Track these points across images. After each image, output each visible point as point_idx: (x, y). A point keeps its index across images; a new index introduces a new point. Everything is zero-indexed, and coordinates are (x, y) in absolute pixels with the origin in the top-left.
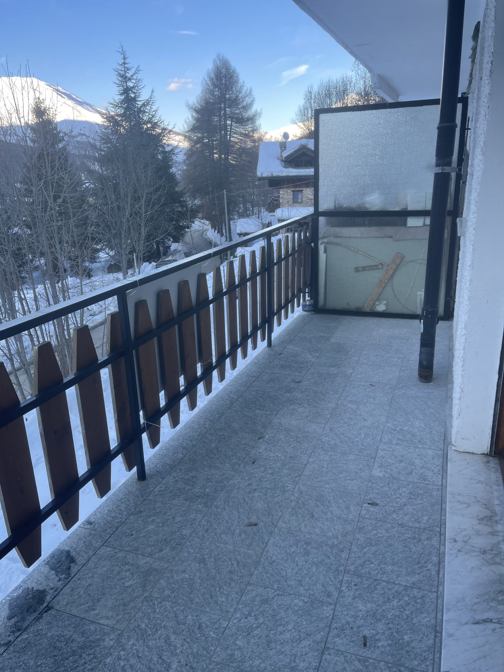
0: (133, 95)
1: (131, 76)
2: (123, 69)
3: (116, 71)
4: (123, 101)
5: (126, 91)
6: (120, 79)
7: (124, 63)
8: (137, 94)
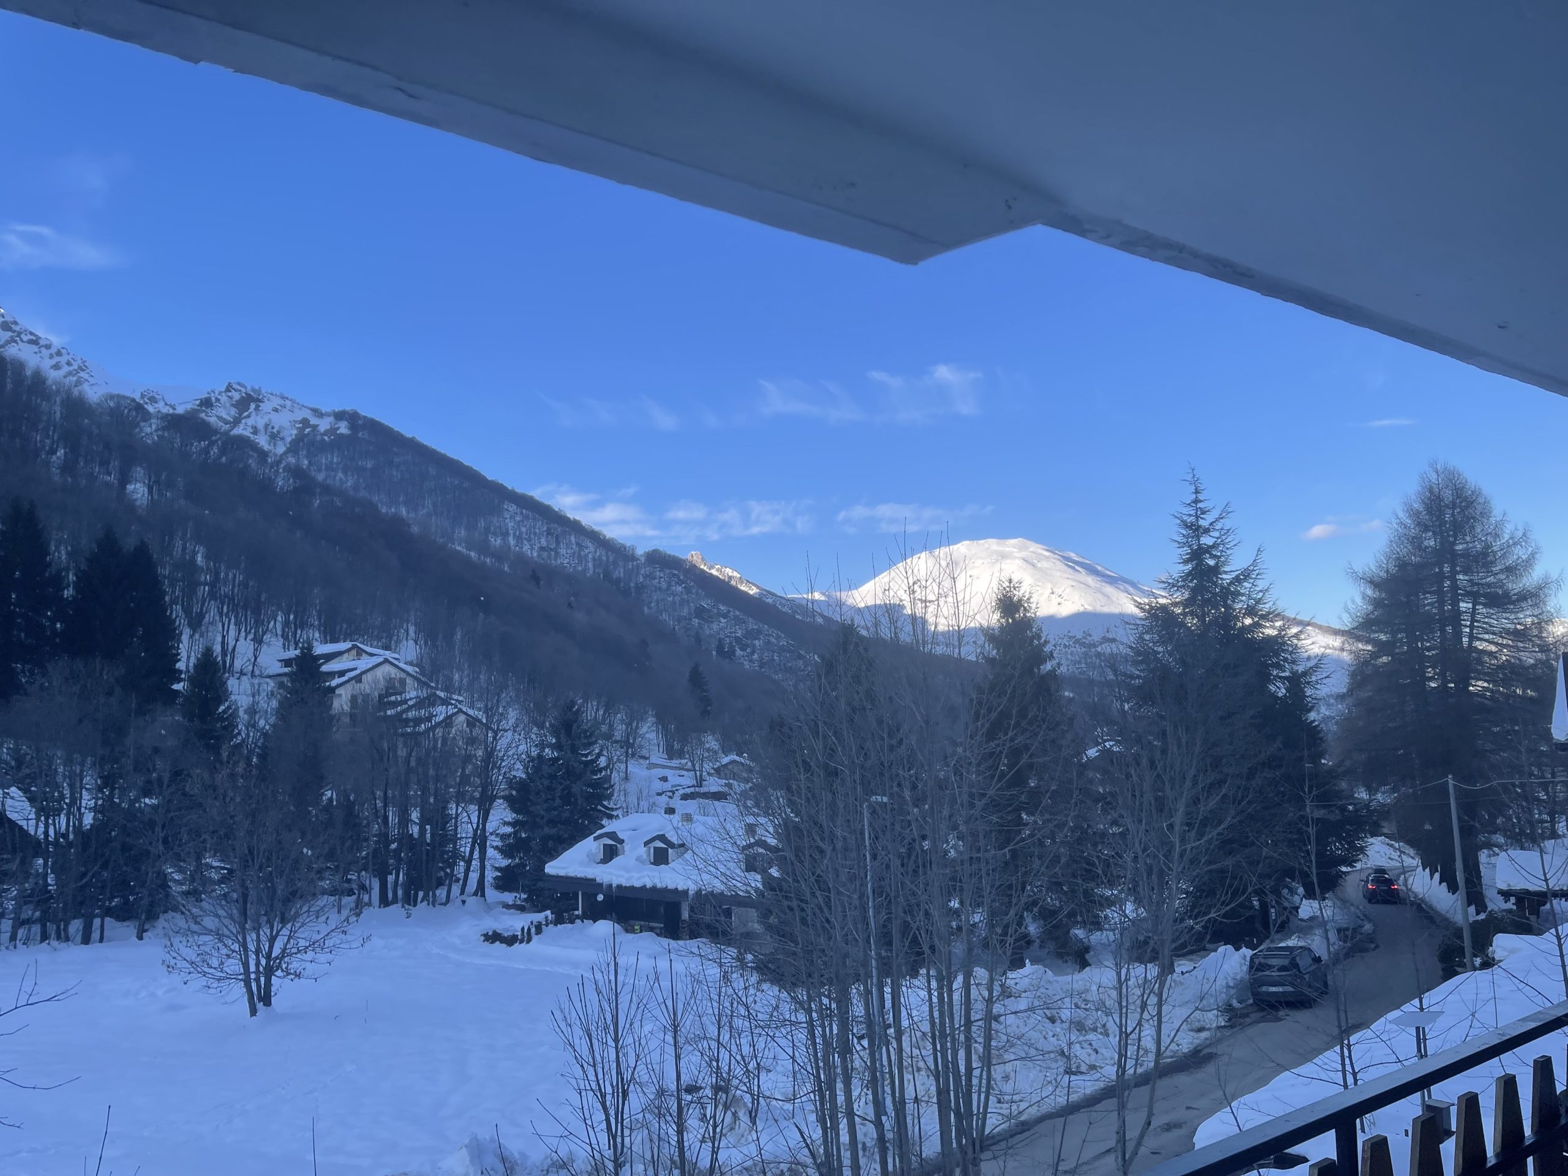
0: (1212, 562)
1: (1211, 524)
2: (1193, 512)
3: (1176, 517)
4: (1189, 574)
5: (1197, 555)
6: (1184, 532)
7: (1196, 501)
8: (1223, 559)
